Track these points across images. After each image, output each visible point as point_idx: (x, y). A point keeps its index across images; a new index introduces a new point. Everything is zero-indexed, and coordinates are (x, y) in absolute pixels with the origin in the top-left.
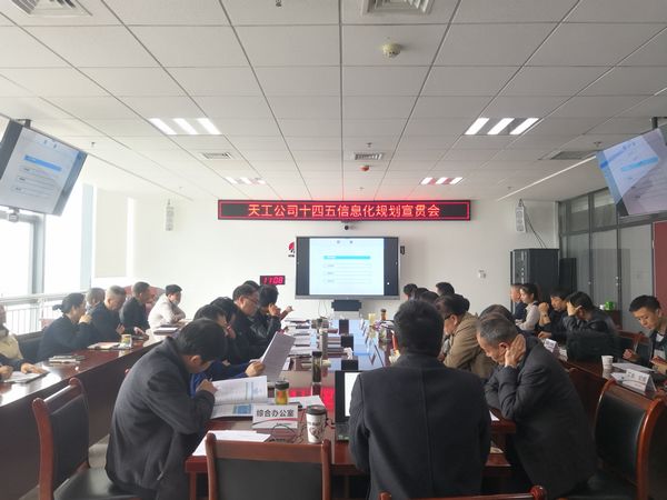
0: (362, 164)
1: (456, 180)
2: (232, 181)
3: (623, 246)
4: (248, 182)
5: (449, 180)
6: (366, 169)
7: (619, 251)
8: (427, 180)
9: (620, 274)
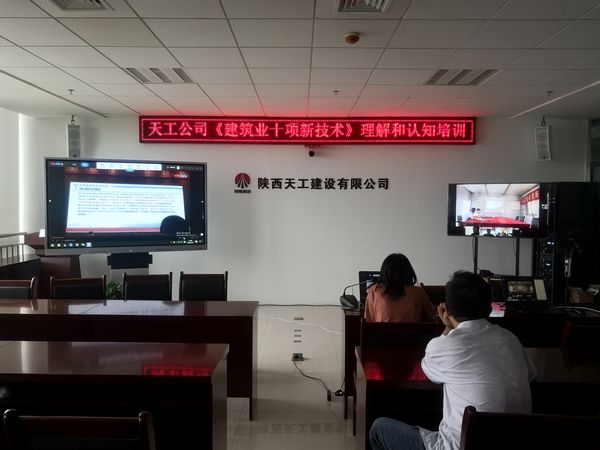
6: (354, 39)
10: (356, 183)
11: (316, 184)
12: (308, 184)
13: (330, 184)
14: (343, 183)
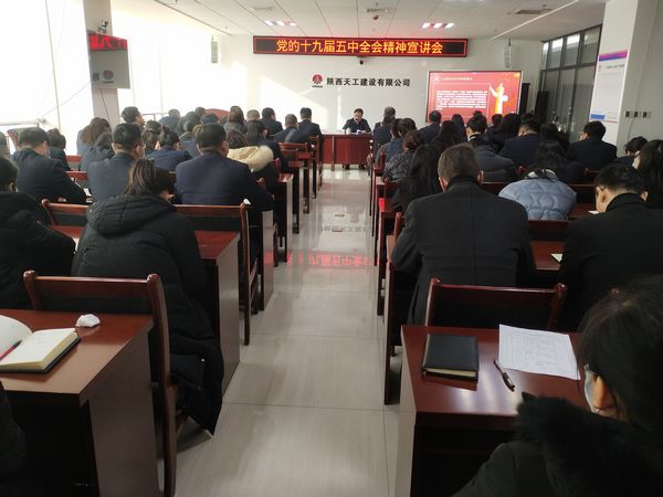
0: (372, 15)
1: (450, 26)
2: (269, 23)
3: (579, 82)
4: (283, 24)
5: (444, 25)
6: (376, 18)
7: (575, 86)
8: (426, 25)
9: (572, 106)
10: (389, 82)
11: (364, 82)
12: (359, 82)
13: (372, 83)
14: (381, 82)
